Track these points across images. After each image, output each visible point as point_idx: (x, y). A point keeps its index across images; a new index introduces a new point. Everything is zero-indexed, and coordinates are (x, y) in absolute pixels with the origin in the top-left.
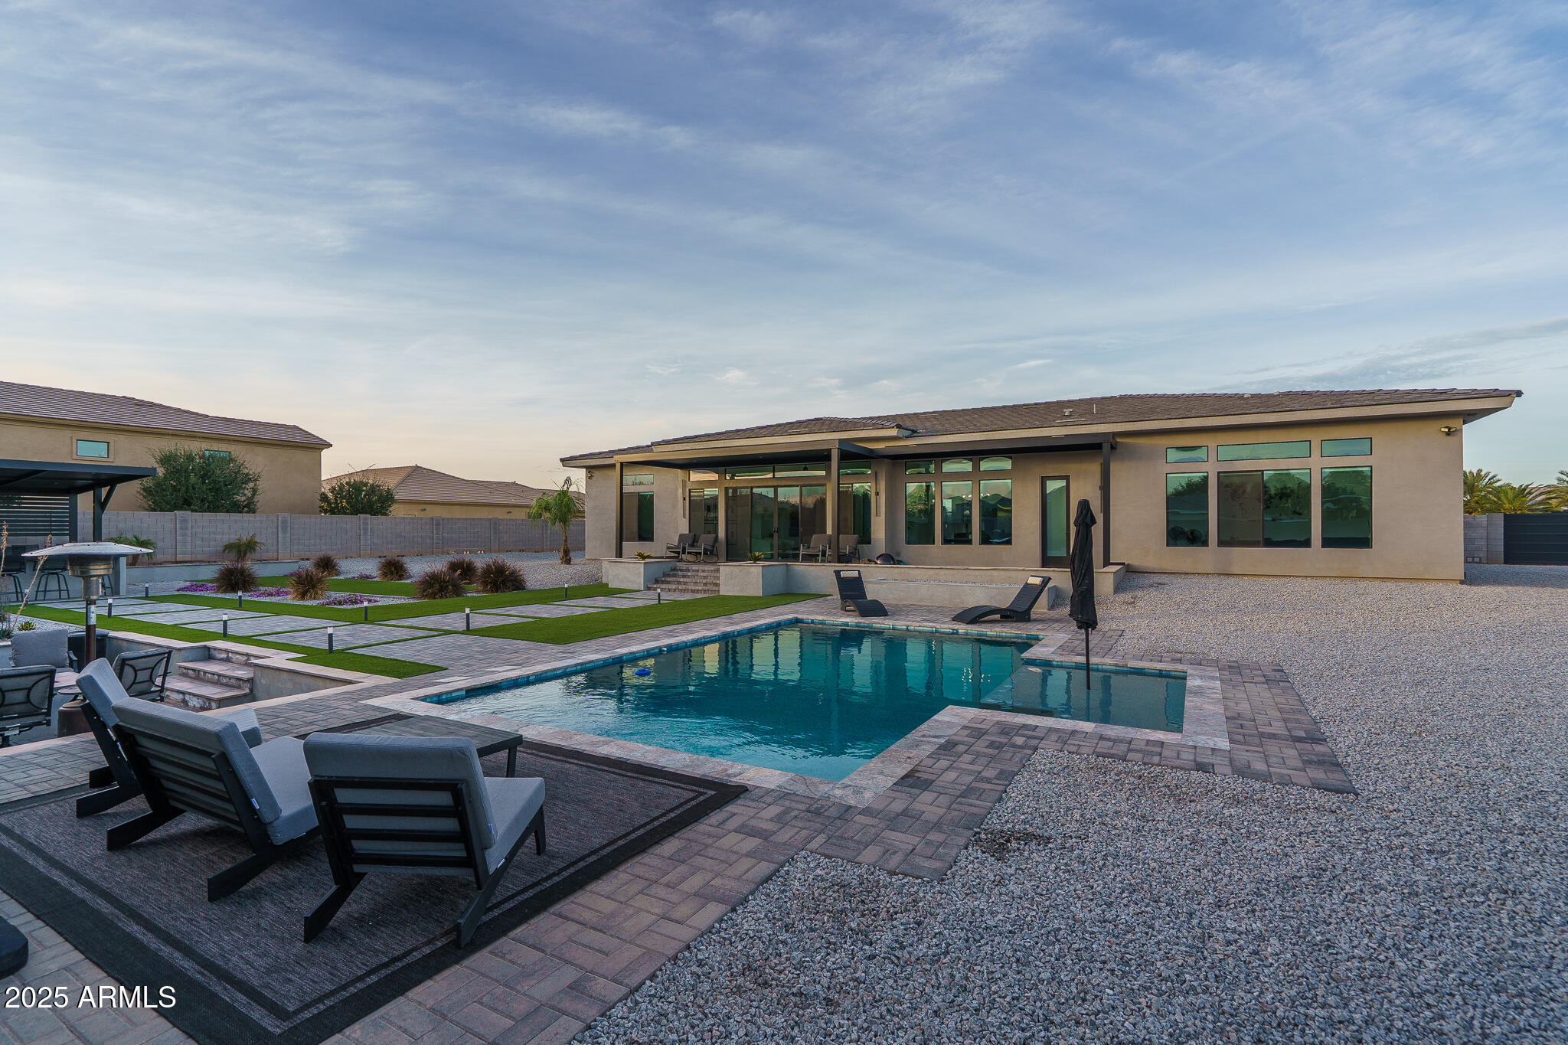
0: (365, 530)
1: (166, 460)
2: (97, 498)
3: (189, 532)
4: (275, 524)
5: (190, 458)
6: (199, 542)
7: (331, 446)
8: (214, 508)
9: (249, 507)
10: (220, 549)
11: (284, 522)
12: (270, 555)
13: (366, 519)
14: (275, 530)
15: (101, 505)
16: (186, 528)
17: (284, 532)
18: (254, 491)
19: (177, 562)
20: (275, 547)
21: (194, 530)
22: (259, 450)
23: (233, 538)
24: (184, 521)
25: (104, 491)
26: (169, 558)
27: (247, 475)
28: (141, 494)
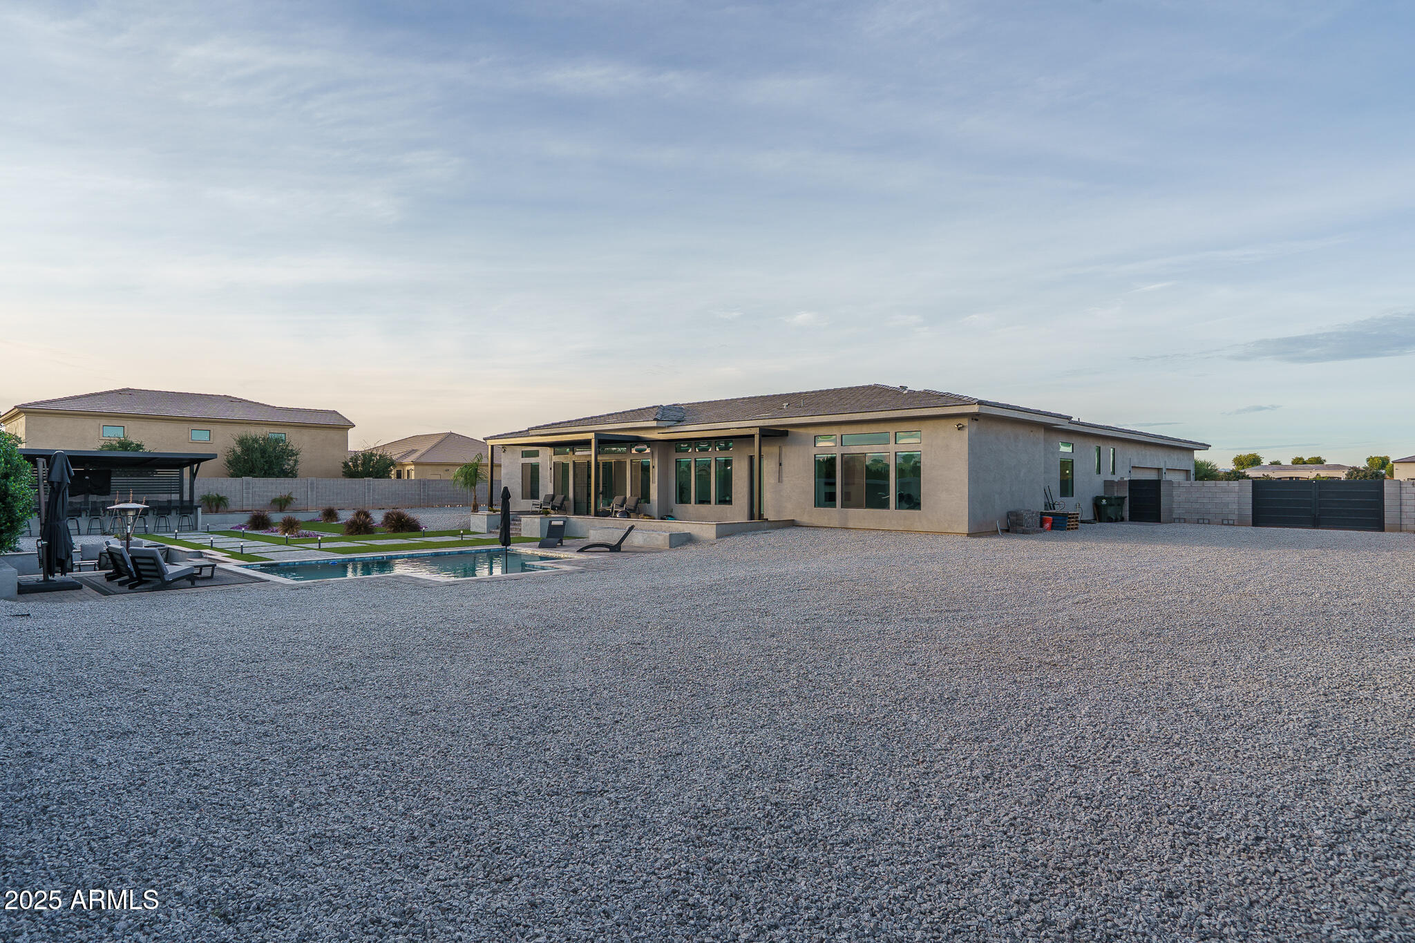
0: (369, 489)
1: (242, 442)
2: (191, 470)
3: (251, 491)
4: (306, 485)
5: (255, 440)
6: (257, 498)
7: (355, 426)
8: (267, 474)
9: (291, 474)
10: (270, 502)
11: (312, 484)
12: (302, 507)
13: (369, 481)
14: (306, 489)
15: (193, 475)
16: (249, 488)
17: (312, 491)
18: (296, 461)
19: (243, 511)
20: (306, 501)
21: (254, 490)
22: (305, 431)
23: (277, 495)
24: (248, 483)
25: (196, 466)
26: (238, 508)
27: (292, 450)
28: (226, 465)
